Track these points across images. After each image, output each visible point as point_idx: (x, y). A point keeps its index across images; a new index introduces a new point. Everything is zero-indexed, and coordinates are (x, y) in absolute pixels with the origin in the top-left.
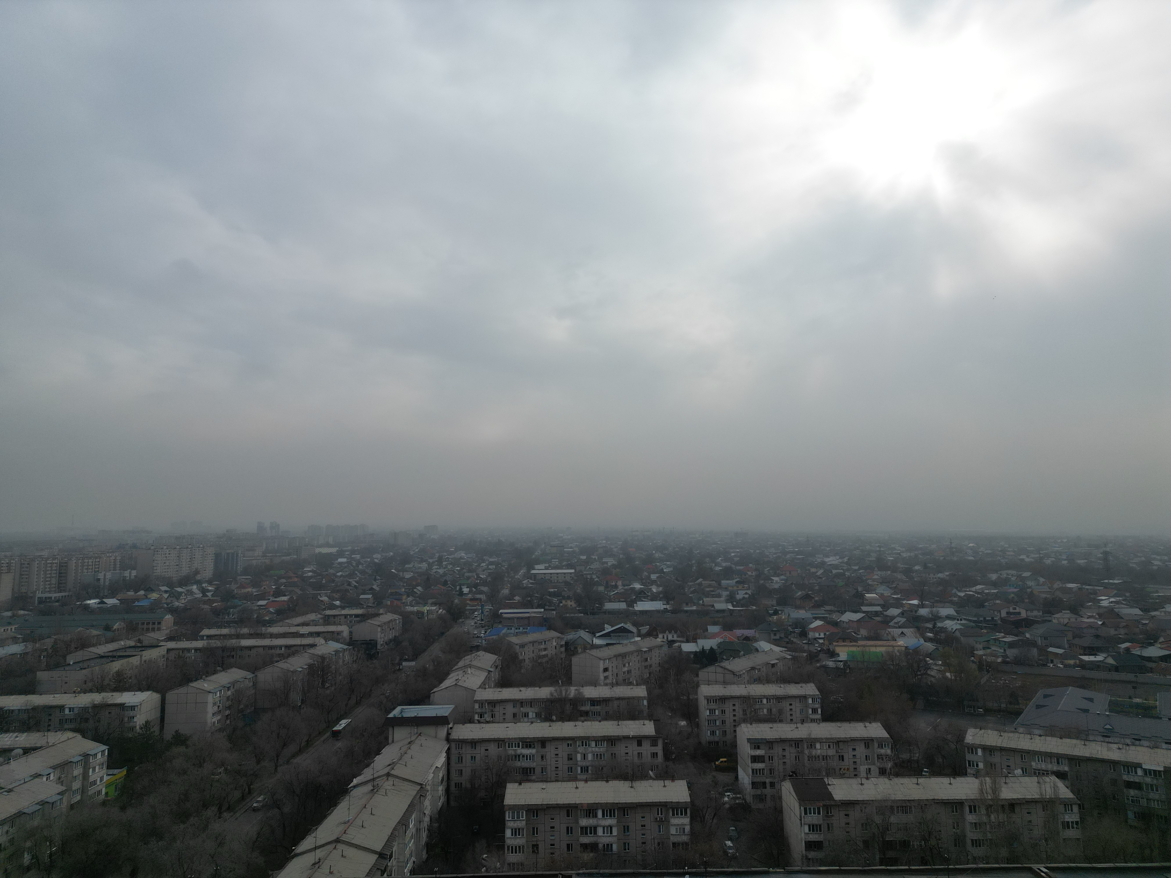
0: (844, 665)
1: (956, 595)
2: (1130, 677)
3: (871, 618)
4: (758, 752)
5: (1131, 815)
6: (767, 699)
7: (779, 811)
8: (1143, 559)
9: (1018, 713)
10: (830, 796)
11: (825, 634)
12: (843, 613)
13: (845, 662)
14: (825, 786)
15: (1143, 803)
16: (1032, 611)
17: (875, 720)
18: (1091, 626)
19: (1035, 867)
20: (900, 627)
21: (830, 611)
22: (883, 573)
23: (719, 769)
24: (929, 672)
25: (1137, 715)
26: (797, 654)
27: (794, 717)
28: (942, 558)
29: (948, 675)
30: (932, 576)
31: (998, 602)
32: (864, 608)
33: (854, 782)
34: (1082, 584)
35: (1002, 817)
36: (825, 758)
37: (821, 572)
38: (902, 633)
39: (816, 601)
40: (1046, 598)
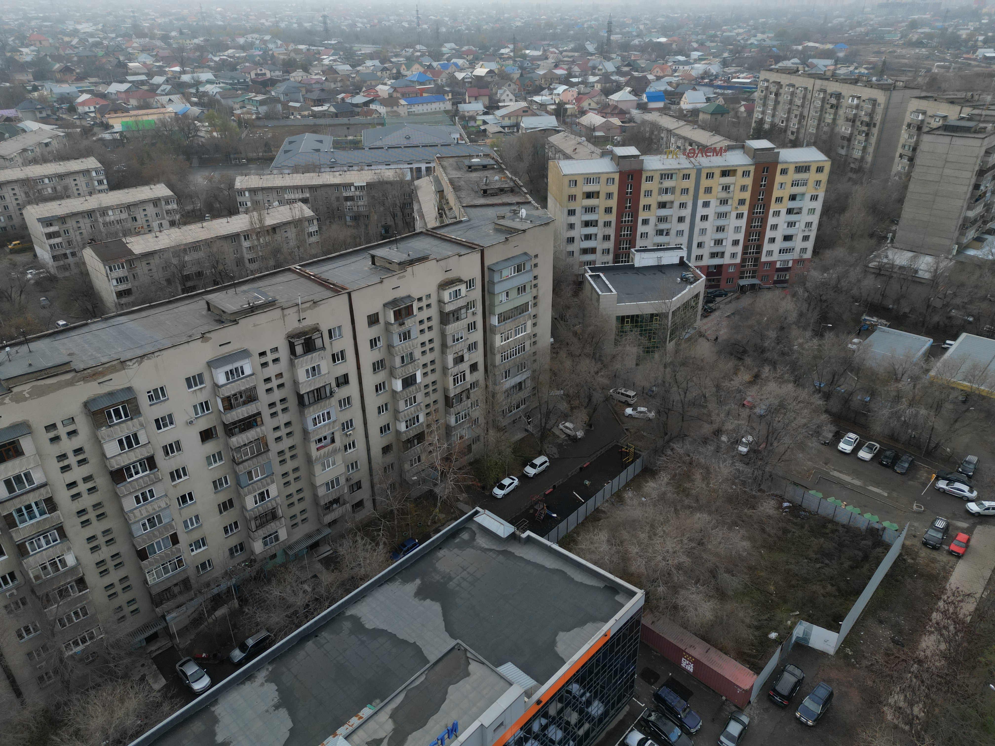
0: (121, 136)
1: (212, 60)
2: (345, 120)
3: (138, 87)
4: (51, 229)
5: (348, 219)
6: (49, 178)
7: (85, 274)
8: (350, 21)
9: (272, 159)
10: (130, 252)
11: (95, 107)
12: (109, 84)
13: (121, 133)
14: (124, 245)
15: (355, 209)
16: (274, 71)
17: (159, 182)
18: (318, 82)
19: (292, 267)
20: (166, 94)
21: (96, 83)
22: (142, 41)
23: (14, 251)
24: (199, 134)
25: (350, 149)
26: (70, 130)
27: (81, 191)
28: (195, 24)
29: (215, 134)
30: (188, 42)
31: (247, 64)
32: (130, 78)
33: (149, 237)
34: (309, 45)
35: (268, 238)
36: (119, 222)
37: (75, 41)
38: (170, 100)
39: (77, 73)
40: (284, 59)
